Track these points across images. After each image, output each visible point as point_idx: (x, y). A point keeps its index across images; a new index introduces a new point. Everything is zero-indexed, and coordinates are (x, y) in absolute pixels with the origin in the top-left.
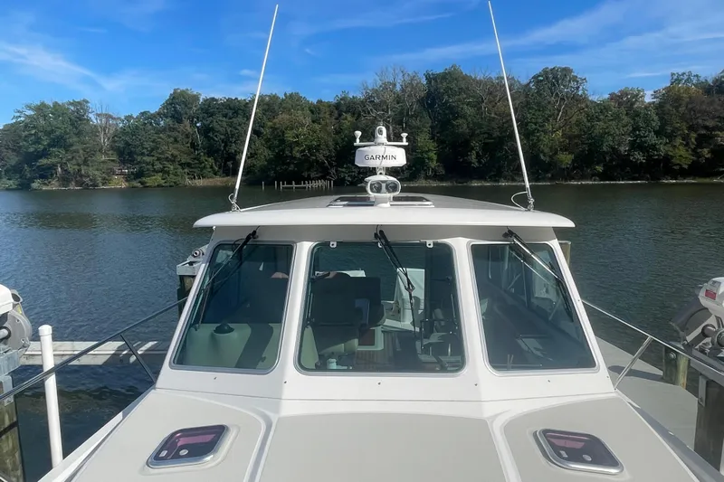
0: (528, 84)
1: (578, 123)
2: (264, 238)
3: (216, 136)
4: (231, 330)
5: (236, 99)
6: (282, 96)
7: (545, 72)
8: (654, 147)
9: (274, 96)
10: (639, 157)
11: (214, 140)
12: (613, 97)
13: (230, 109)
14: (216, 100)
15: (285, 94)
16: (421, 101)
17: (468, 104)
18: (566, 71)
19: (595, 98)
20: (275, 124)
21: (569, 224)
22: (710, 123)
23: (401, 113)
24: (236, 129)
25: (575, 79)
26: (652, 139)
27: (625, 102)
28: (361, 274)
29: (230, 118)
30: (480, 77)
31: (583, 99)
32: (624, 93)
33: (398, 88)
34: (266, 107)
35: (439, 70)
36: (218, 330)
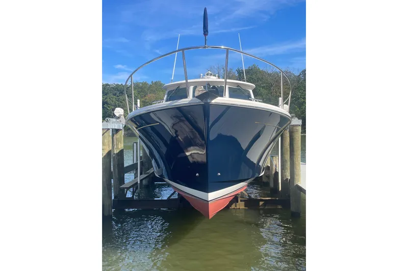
0: (299, 76)
2: (181, 87)
3: (109, 107)
5: (122, 84)
6: (150, 83)
9: (145, 83)
11: (107, 109)
13: (118, 90)
14: (109, 85)
15: (152, 82)
17: (263, 87)
20: (146, 99)
24: (121, 102)
29: (118, 96)
30: (270, 71)
34: (140, 90)
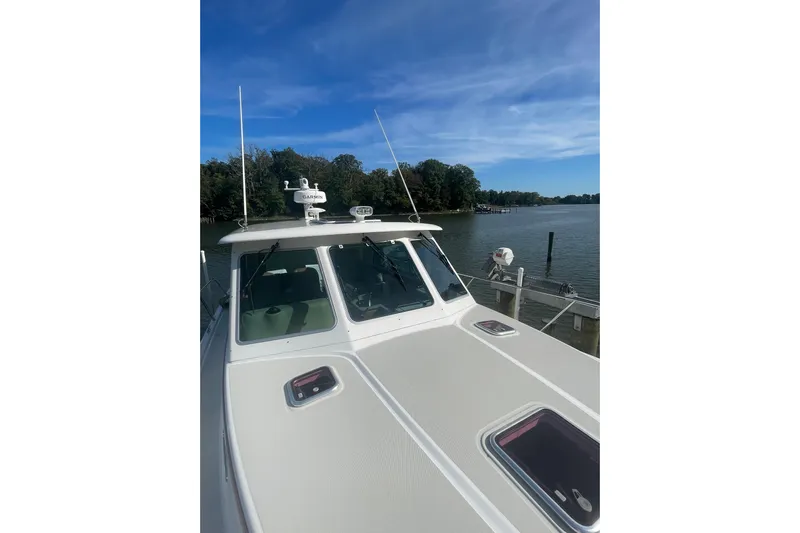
1: (360, 185)
2: (283, 247)
4: (279, 311)
7: (341, 157)
8: (394, 198)
10: (388, 202)
12: (374, 172)
16: (271, 168)
18: (352, 157)
19: (366, 173)
21: (439, 228)
22: (416, 187)
23: (258, 174)
25: (356, 161)
26: (394, 194)
27: (380, 174)
28: (284, 271)
30: (306, 156)
31: (360, 173)
32: (379, 170)
33: (254, 159)
35: (280, 150)
36: (271, 312)
